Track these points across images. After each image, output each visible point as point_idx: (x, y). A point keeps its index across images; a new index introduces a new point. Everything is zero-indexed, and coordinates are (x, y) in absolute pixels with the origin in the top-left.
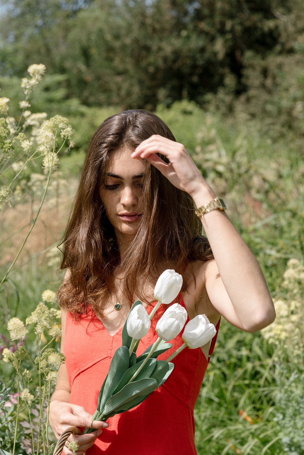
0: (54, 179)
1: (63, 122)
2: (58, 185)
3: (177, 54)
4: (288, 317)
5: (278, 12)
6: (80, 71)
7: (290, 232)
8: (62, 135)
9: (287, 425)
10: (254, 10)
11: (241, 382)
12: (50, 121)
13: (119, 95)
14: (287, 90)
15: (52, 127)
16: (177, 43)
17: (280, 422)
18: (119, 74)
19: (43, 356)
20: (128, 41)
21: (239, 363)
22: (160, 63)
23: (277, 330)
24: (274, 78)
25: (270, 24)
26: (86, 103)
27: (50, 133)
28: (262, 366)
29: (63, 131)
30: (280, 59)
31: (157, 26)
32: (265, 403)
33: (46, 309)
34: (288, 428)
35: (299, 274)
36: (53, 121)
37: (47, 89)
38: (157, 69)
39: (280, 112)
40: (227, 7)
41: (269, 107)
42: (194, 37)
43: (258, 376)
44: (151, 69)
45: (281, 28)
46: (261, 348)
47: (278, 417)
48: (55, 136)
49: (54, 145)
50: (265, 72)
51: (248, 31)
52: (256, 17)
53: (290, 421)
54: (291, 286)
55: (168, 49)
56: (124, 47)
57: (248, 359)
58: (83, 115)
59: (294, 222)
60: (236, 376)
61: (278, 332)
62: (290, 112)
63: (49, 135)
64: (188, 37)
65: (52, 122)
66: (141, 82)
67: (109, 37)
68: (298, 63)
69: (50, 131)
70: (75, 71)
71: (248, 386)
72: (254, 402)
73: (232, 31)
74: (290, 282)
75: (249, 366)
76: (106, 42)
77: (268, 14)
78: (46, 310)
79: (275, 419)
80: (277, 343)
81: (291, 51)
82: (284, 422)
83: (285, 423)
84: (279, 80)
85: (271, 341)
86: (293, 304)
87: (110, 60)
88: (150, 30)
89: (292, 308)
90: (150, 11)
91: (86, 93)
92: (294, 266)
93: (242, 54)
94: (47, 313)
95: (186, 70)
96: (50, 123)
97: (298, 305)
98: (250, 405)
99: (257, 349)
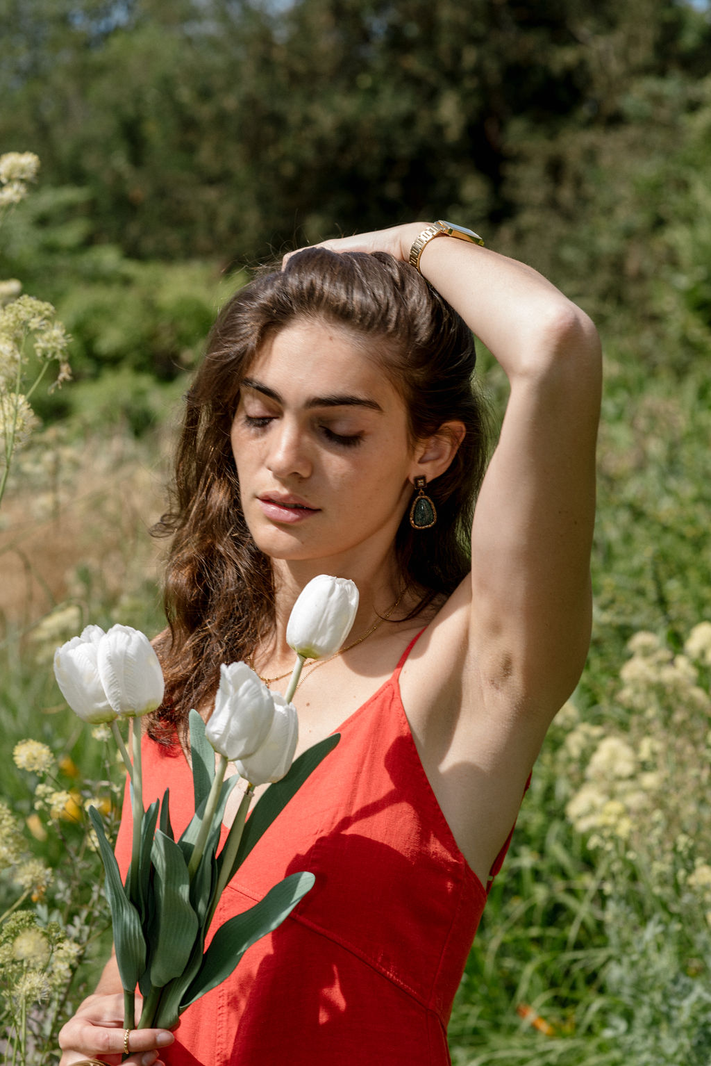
0: (47, 446)
1: (40, 313)
2: (57, 462)
3: (348, 131)
4: (632, 777)
5: (584, 28)
6: (119, 178)
7: (629, 557)
8: (38, 348)
9: (639, 1047)
10: (527, 24)
11: (520, 932)
12: (7, 313)
13: (211, 231)
14: (609, 211)
15: (12, 327)
16: (348, 105)
17: (621, 1040)
18: (211, 181)
19: (5, 931)
20: (231, 102)
21: (513, 885)
22: (309, 154)
23: (609, 814)
24: (578, 182)
25: (566, 57)
26: (133, 253)
27: (6, 342)
28: (571, 891)
29: (41, 338)
30: (588, 138)
31: (300, 67)
32: (581, 984)
33: (3, 814)
34: (640, 1053)
35: (658, 672)
36: (14, 312)
37: (43, 221)
38: (302, 169)
39: (594, 263)
40: (463, 16)
41: (569, 254)
42: (387, 92)
43: (562, 917)
44: (288, 170)
45: (593, 65)
46: (567, 845)
47: (615, 1028)
48: (19, 351)
49: (19, 377)
50: (556, 169)
51: (516, 72)
52: (532, 41)
53: (645, 1037)
54: (639, 701)
55: (326, 119)
56: (221, 119)
57: (537, 875)
58: (127, 281)
59: (639, 531)
60: (507, 917)
61: (611, 820)
62: (618, 265)
63: (4, 348)
64: (373, 92)
65: (11, 315)
66: (263, 200)
67: (185, 94)
68: (633, 147)
69: (7, 338)
70: (106, 178)
71: (538, 941)
72: (553, 984)
73: (478, 71)
74: (637, 692)
75: (540, 894)
76: (179, 109)
77: (560, 33)
78: (6, 816)
79: (608, 1034)
80: (609, 846)
81: (616, 120)
82: (630, 1039)
83: (633, 1043)
84: (590, 189)
85: (593, 842)
86: (646, 746)
87: (189, 149)
88: (282, 77)
89: (645, 754)
90: (281, 34)
91: (134, 230)
92: (647, 652)
93: (502, 126)
94: (9, 826)
95: (370, 170)
96: (6, 318)
97: (659, 746)
98: (544, 990)
99: (557, 850)
